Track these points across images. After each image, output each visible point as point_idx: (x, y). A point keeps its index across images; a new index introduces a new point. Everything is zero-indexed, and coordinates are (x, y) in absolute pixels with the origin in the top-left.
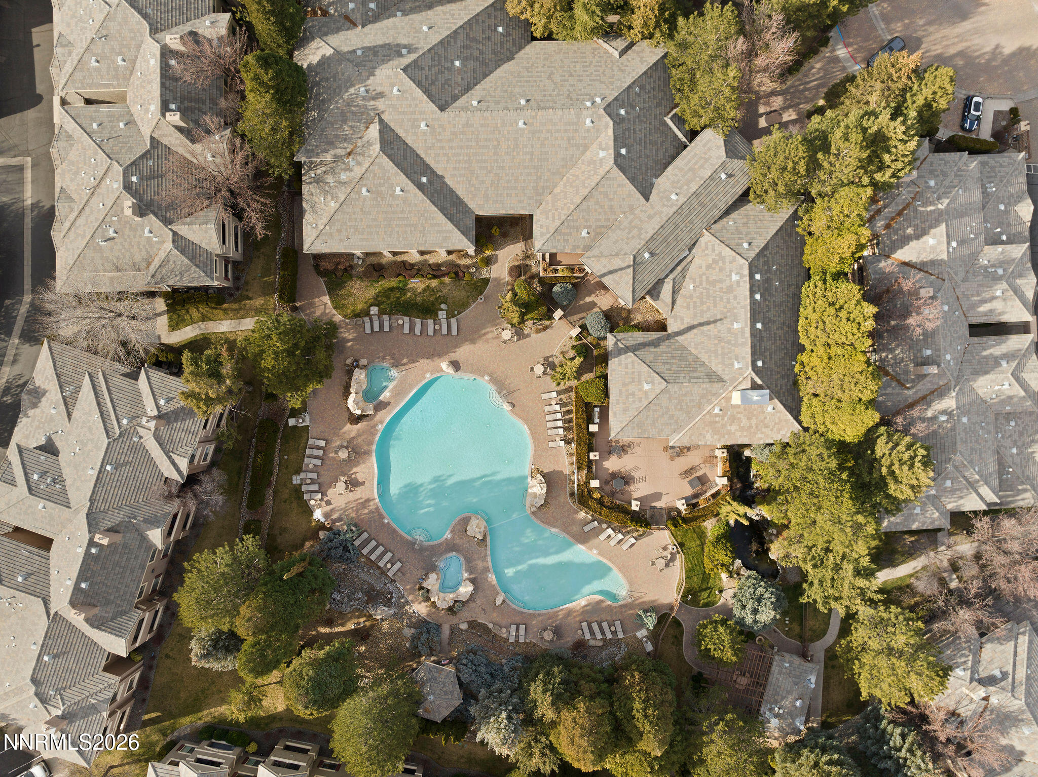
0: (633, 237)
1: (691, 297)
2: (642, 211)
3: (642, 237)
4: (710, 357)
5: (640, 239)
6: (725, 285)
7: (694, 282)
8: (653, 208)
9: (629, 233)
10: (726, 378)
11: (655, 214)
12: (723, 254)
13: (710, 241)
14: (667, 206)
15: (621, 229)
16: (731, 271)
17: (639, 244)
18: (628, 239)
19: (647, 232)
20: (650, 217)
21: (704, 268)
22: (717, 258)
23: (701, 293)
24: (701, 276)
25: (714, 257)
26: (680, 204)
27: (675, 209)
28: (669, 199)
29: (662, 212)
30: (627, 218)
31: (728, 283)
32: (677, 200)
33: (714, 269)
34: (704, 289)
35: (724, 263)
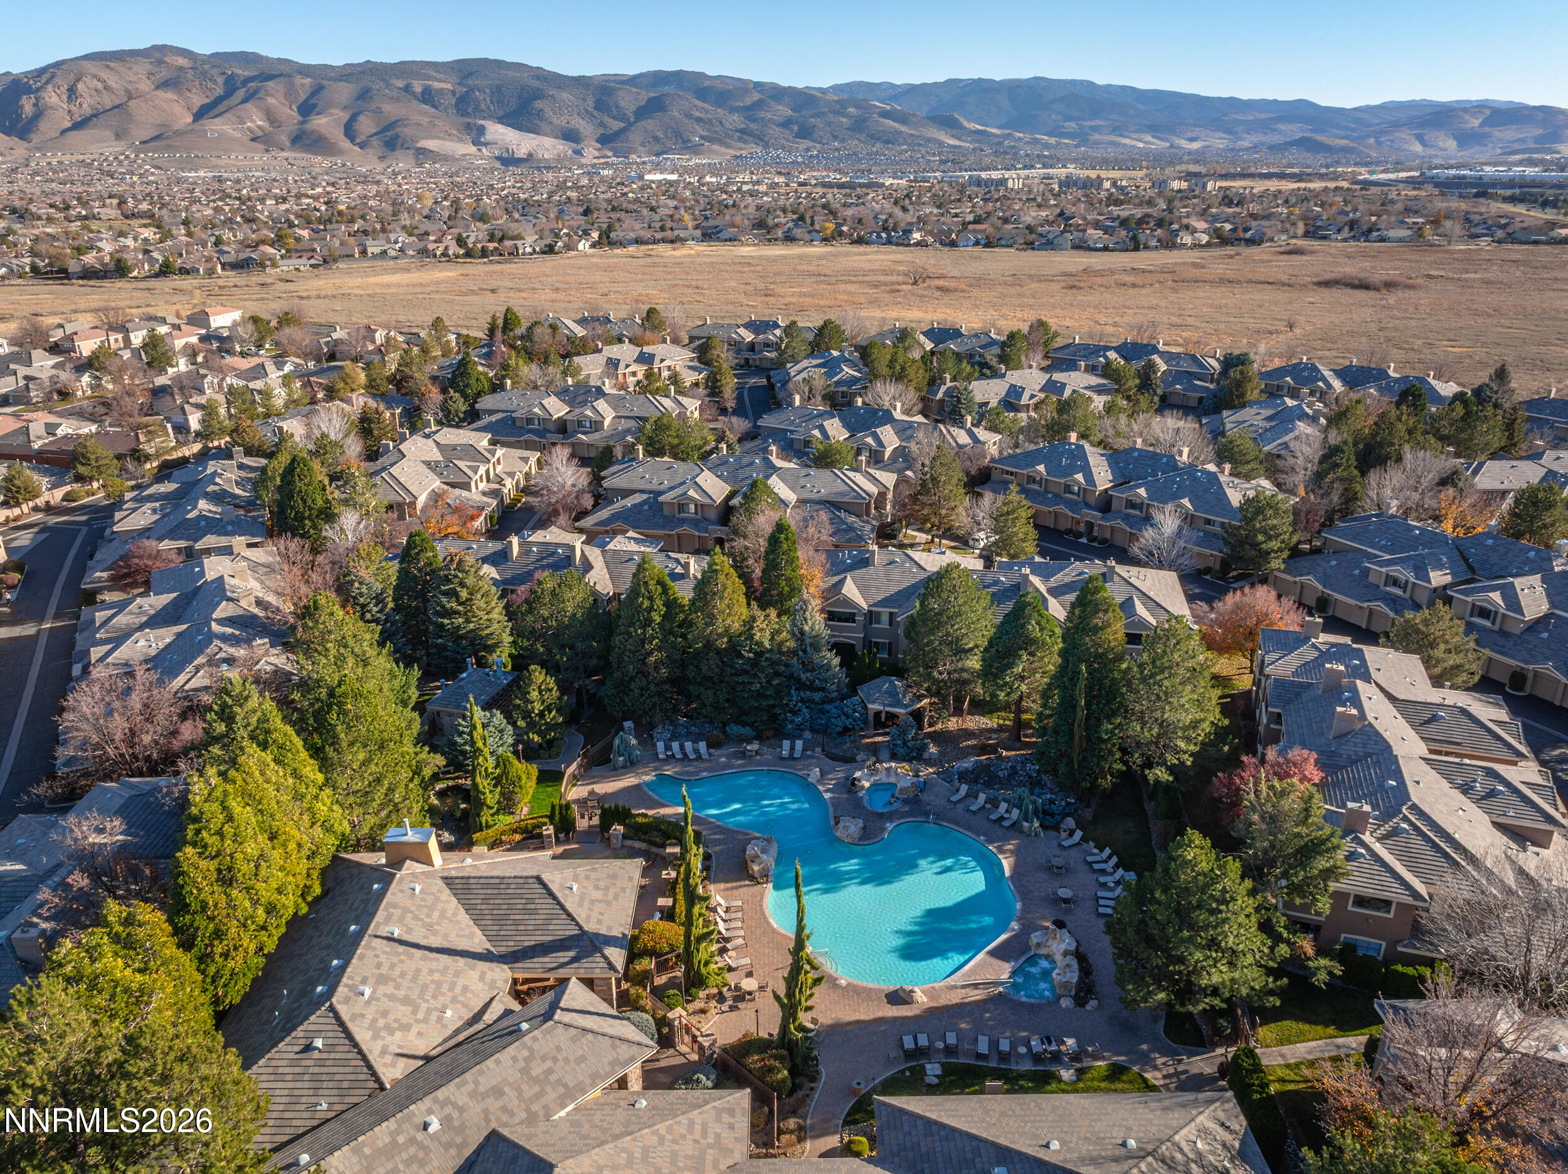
0: (544, 1058)
1: (454, 1000)
2: (511, 1114)
3: (526, 1053)
4: (455, 915)
5: (531, 1050)
6: (389, 989)
7: (440, 1019)
8: (486, 1112)
9: (550, 1071)
10: (440, 882)
11: (485, 1096)
12: (370, 1033)
13: (385, 1065)
14: (455, 1105)
15: (565, 1086)
16: (368, 1003)
17: (535, 1039)
18: (555, 1060)
19: (514, 1059)
20: (497, 1092)
21: (415, 1029)
22: (383, 1033)
23: (434, 997)
24: (425, 1020)
25: (389, 1039)
26: (428, 1101)
27: (441, 1094)
28: (446, 1121)
29: (473, 1095)
30: (546, 1108)
31: (382, 990)
32: (430, 1112)
33: (396, 1020)
34: (427, 1001)
35: (374, 1021)
